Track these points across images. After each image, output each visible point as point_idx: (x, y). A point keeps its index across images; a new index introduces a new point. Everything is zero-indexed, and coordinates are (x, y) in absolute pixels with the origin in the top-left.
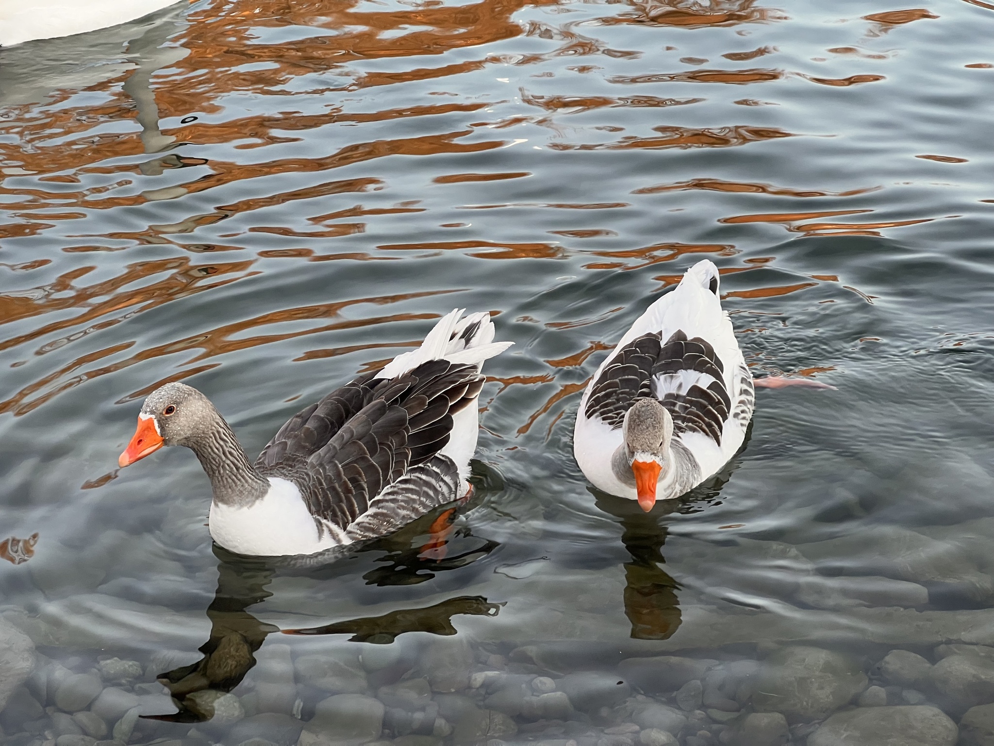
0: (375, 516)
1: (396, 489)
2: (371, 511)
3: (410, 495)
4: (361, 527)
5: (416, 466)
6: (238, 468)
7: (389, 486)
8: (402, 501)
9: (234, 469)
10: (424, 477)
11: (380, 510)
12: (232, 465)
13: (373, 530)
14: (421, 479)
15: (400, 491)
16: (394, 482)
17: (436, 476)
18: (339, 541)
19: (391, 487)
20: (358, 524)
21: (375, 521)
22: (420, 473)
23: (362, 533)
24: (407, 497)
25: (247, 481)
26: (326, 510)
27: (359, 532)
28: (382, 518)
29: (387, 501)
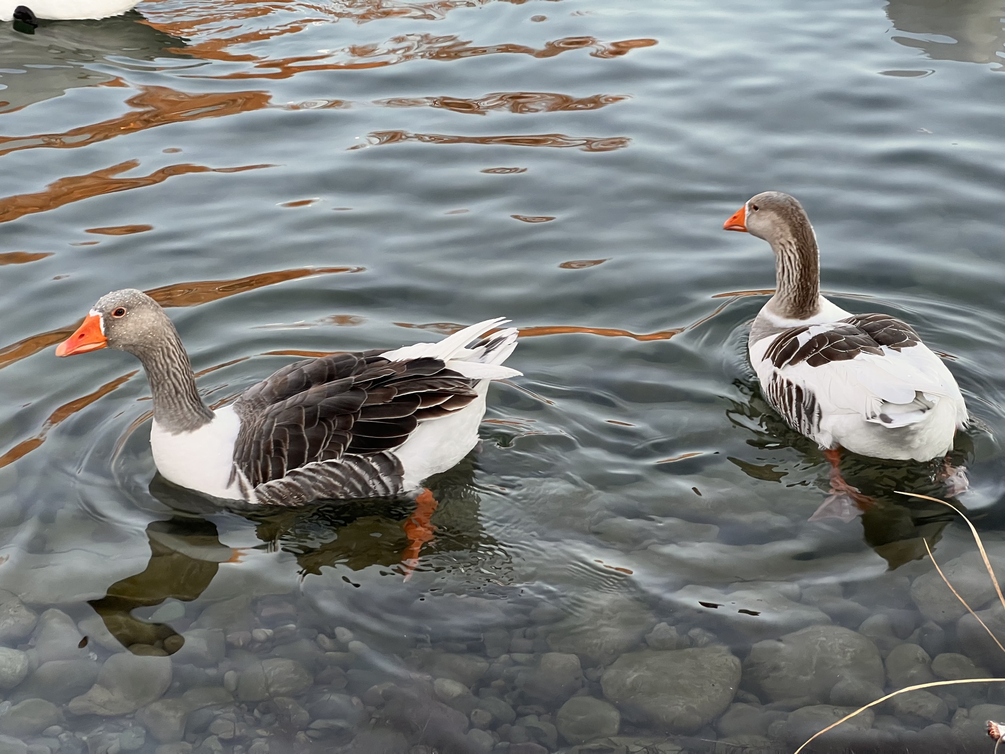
0: (288, 485)
1: (319, 468)
2: (286, 479)
3: (332, 480)
4: (270, 491)
5: (354, 455)
6: (177, 392)
7: (315, 462)
8: (321, 482)
9: (174, 391)
10: (356, 468)
11: (295, 482)
12: (172, 387)
13: (280, 498)
14: (352, 468)
15: (323, 472)
16: (322, 461)
17: (373, 473)
18: (246, 496)
19: (316, 464)
20: (269, 487)
21: (286, 491)
22: (354, 463)
23: (270, 497)
24: (328, 480)
25: (182, 408)
26: (245, 461)
27: (267, 494)
28: (294, 491)
29: (305, 476)
